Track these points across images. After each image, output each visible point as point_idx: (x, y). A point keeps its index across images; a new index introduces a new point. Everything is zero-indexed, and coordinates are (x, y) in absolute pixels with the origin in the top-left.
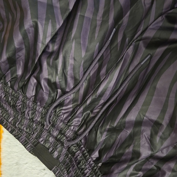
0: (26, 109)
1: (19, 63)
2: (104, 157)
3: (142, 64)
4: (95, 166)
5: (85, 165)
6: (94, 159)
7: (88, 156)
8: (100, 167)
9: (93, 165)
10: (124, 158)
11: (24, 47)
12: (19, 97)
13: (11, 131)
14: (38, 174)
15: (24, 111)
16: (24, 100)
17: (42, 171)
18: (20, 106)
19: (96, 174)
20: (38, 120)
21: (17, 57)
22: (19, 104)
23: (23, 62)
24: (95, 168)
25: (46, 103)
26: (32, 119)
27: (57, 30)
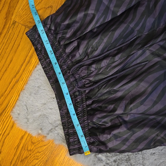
0: (61, 58)
1: (71, 30)
2: (95, 105)
3: (142, 64)
4: (86, 108)
5: (80, 105)
6: (87, 104)
7: (84, 101)
8: (89, 110)
9: (85, 107)
10: (106, 109)
11: (80, 22)
12: (60, 49)
13: (44, 67)
14: (48, 99)
15: (59, 58)
16: (62, 52)
17: (52, 98)
18: (58, 55)
19: (84, 113)
20: (65, 68)
21: (73, 25)
22: (58, 53)
23: (74, 30)
24: (85, 109)
25: (75, 60)
26: (62, 65)
27: (105, 22)
